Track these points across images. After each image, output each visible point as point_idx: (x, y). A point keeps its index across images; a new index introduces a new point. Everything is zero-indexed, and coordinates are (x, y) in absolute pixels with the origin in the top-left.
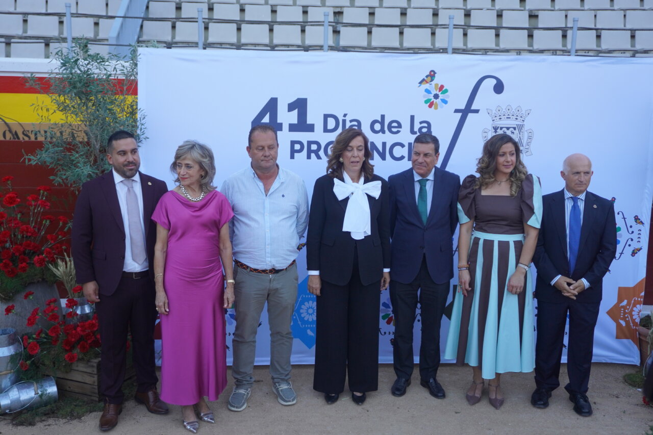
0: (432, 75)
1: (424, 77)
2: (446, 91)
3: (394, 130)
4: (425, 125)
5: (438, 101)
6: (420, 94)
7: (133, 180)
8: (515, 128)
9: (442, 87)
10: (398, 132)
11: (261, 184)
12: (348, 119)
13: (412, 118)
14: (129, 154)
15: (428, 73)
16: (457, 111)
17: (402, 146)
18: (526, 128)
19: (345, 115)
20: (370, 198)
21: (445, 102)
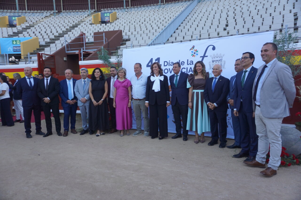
0: (193, 47)
1: (191, 48)
2: (198, 51)
3: (183, 64)
4: (191, 62)
5: (195, 54)
6: (190, 53)
7: (115, 78)
8: (219, 61)
9: (196, 50)
10: (184, 65)
11: (136, 78)
12: (170, 62)
13: (188, 60)
14: (112, 71)
15: (192, 47)
16: (201, 57)
17: (185, 68)
18: (223, 60)
19: (169, 61)
20: (160, 81)
21: (197, 54)
